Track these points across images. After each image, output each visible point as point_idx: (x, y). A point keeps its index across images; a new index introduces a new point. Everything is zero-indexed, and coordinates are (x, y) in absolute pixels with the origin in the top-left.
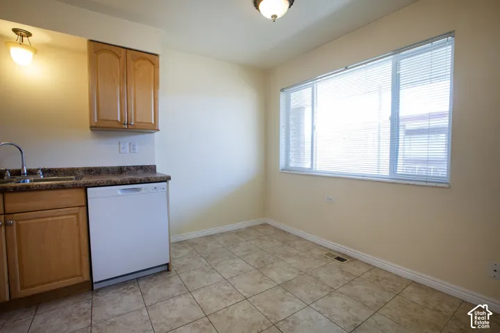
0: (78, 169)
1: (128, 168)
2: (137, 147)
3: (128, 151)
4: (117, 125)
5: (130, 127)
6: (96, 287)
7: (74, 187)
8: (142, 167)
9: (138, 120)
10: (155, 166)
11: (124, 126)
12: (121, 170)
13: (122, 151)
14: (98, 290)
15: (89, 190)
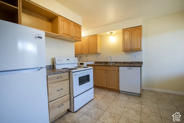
0: (121, 62)
1: (134, 62)
2: (137, 56)
3: (134, 57)
4: (129, 50)
5: (132, 50)
6: (121, 92)
7: (117, 66)
8: (138, 62)
9: (135, 48)
10: (142, 62)
11: (131, 50)
12: (131, 63)
13: (132, 57)
14: (120, 93)
15: (119, 67)
